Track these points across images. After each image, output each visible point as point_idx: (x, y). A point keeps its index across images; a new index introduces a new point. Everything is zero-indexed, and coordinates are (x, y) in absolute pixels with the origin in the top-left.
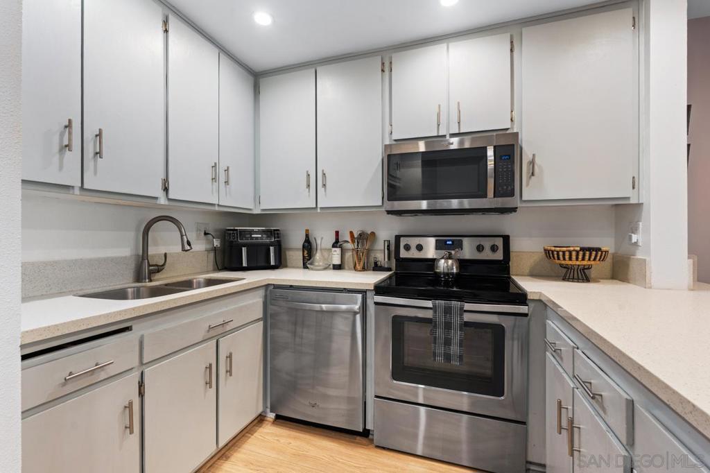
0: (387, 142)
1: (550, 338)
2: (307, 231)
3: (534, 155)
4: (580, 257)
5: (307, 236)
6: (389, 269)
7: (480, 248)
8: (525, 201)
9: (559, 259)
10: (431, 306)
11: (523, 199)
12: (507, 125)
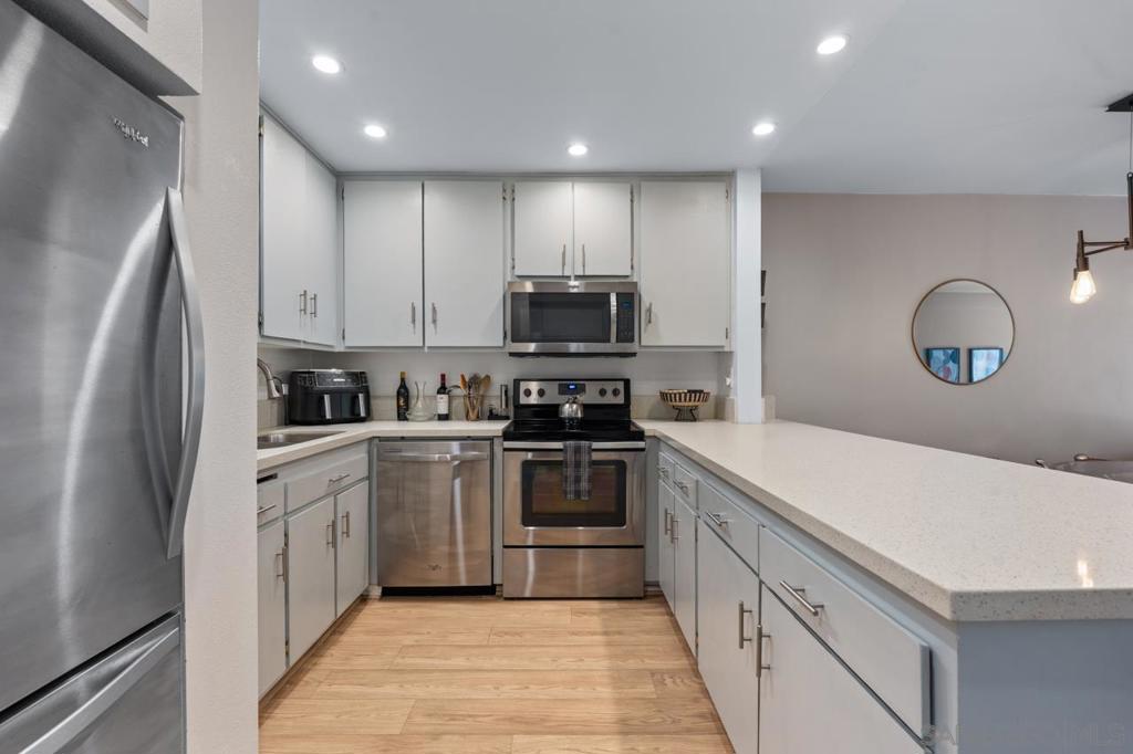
0: (509, 279)
1: (661, 466)
2: (402, 374)
3: (651, 305)
4: (688, 398)
5: (403, 380)
6: (507, 418)
7: (603, 392)
8: (644, 346)
9: (671, 401)
10: (562, 447)
11: (642, 345)
12: (628, 272)
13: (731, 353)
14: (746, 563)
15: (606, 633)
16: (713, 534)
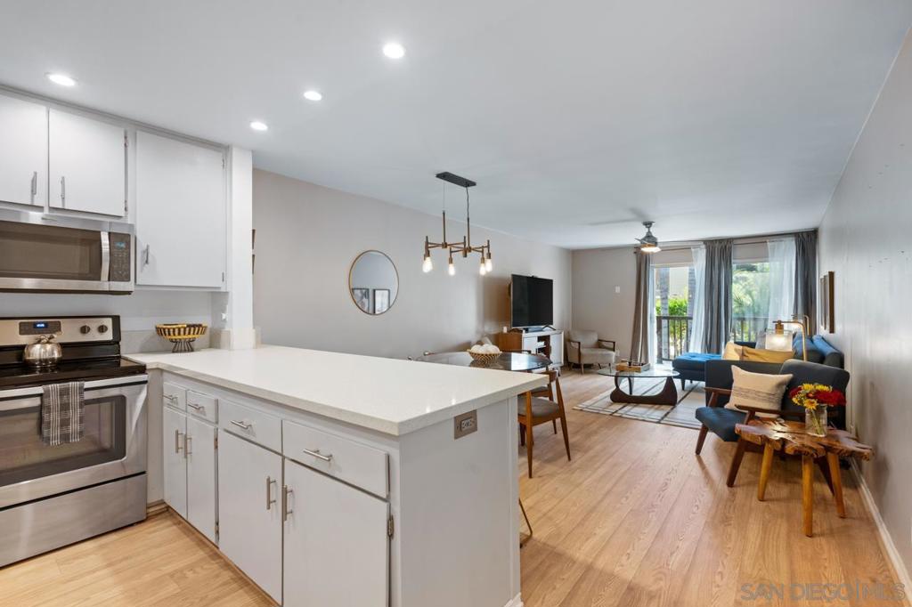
1: (167, 394)
3: (148, 246)
4: (187, 332)
7: (85, 330)
8: (139, 285)
9: (169, 334)
10: (42, 391)
11: (138, 283)
12: (122, 214)
13: (227, 293)
14: (267, 449)
15: (109, 565)
16: (236, 438)
